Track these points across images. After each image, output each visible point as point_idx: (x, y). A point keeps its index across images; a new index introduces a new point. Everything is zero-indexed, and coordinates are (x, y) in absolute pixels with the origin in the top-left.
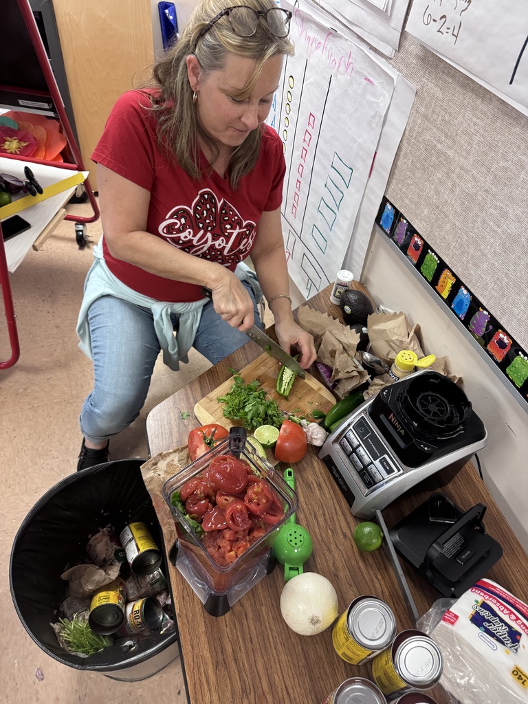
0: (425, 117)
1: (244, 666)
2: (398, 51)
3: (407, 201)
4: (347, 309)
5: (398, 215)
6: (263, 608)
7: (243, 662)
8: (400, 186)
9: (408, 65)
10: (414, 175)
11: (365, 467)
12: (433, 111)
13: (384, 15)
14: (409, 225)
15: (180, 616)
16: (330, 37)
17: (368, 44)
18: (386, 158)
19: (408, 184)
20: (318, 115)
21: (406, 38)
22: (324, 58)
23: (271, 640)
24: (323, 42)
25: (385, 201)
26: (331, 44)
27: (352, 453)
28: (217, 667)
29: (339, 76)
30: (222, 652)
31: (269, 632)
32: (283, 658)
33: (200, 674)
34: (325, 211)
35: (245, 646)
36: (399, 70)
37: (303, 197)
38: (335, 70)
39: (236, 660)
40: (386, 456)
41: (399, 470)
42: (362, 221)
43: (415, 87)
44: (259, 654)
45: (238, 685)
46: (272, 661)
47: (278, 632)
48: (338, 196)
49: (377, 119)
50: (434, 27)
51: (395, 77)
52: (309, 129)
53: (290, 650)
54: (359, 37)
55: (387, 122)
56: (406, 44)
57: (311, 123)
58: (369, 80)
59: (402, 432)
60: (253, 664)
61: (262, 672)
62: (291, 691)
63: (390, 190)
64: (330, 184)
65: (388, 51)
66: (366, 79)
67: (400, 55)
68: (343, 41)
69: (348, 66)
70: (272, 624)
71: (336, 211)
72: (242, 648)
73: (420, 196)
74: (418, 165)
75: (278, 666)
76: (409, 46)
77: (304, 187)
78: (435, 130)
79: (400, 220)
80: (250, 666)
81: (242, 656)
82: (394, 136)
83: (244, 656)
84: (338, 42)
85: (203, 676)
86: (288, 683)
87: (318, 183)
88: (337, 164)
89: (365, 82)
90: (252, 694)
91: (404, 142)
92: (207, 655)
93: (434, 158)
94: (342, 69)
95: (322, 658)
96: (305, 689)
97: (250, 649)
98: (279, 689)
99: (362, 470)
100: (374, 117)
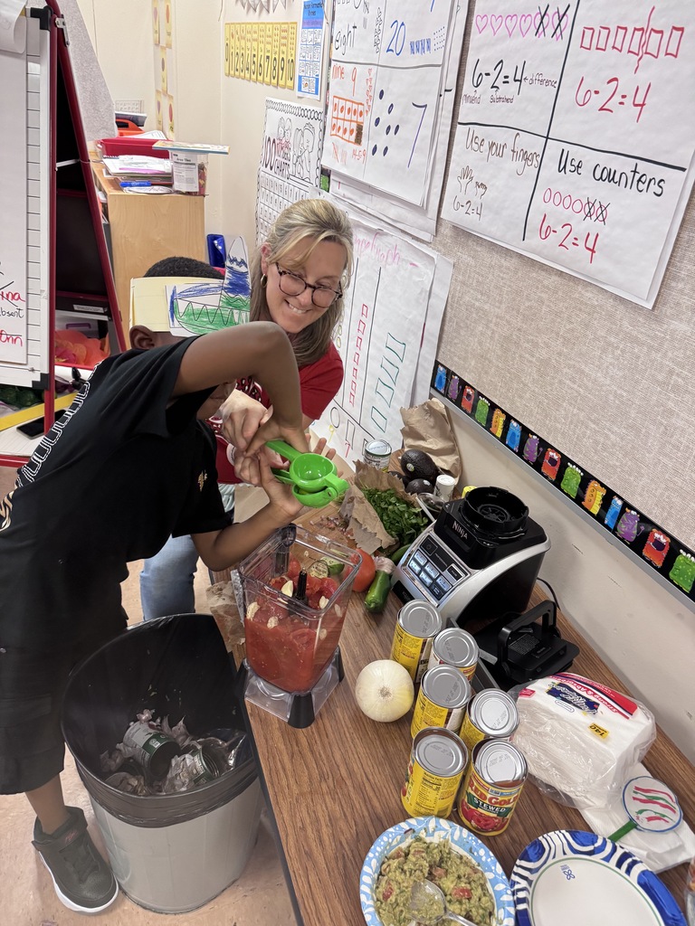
0: (463, 283)
1: (320, 756)
2: (436, 236)
3: (456, 359)
4: (410, 467)
5: (450, 374)
6: (338, 710)
7: (319, 753)
8: (449, 347)
9: (444, 245)
10: (459, 334)
11: (434, 580)
12: (469, 277)
13: (422, 209)
14: (461, 380)
15: (251, 715)
16: (378, 236)
17: (411, 235)
18: (433, 327)
19: (455, 344)
20: (371, 305)
21: (441, 225)
22: (373, 254)
23: (348, 735)
24: (371, 241)
25: (437, 364)
26: (379, 242)
27: (420, 572)
28: (293, 757)
29: (387, 267)
30: (297, 745)
31: (346, 729)
32: (360, 749)
33: (275, 762)
34: (384, 390)
35: (321, 740)
36: (438, 251)
37: (360, 383)
38: (384, 263)
39: (312, 752)
40: (453, 565)
41: (466, 575)
42: (419, 389)
43: (452, 261)
44: (336, 746)
45: (315, 773)
46: (350, 752)
47: (354, 729)
48: (393, 371)
49: (424, 294)
50: (462, 210)
51: (435, 257)
52: (363, 319)
53: (367, 744)
54: (403, 231)
55: (432, 295)
56: (442, 230)
57: (365, 313)
58: (414, 265)
59: (466, 536)
60: (330, 755)
61: (339, 762)
62: (371, 777)
63: (441, 353)
64: (386, 363)
65: (427, 237)
66: (412, 264)
67: (438, 239)
68: (389, 237)
69: (395, 256)
70: (348, 723)
71: (393, 386)
72: (318, 742)
73: (466, 352)
74: (462, 325)
75: (356, 756)
76: (445, 230)
77: (361, 373)
78: (472, 291)
79: (452, 378)
80: (328, 757)
81: (318, 748)
82: (438, 306)
83: (320, 748)
84: (385, 239)
85: (279, 764)
86: (367, 770)
87: (374, 366)
88: (392, 343)
89: (410, 267)
90: (331, 779)
91: (448, 309)
92: (282, 747)
93: (474, 315)
94: (390, 260)
95: (401, 751)
96: (386, 776)
97: (326, 742)
98: (359, 776)
99: (432, 584)
100: (420, 293)
